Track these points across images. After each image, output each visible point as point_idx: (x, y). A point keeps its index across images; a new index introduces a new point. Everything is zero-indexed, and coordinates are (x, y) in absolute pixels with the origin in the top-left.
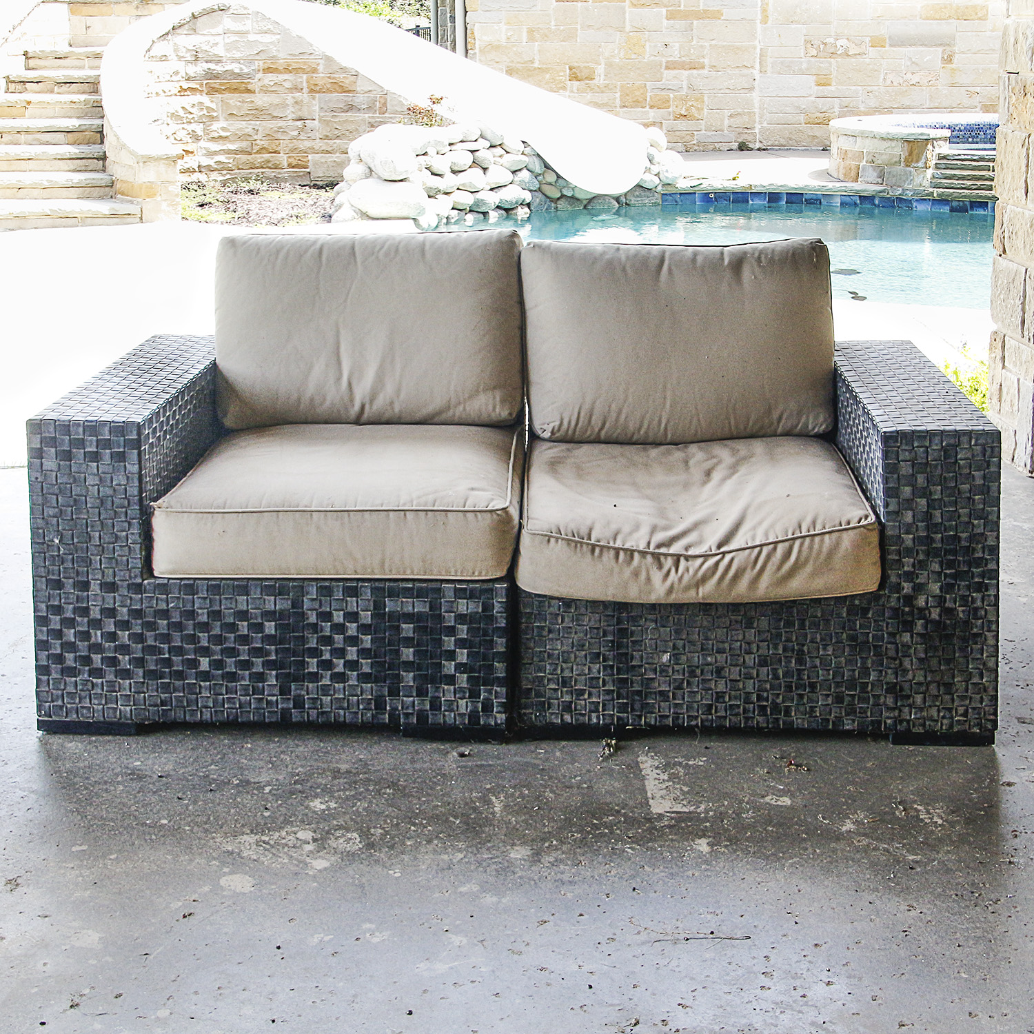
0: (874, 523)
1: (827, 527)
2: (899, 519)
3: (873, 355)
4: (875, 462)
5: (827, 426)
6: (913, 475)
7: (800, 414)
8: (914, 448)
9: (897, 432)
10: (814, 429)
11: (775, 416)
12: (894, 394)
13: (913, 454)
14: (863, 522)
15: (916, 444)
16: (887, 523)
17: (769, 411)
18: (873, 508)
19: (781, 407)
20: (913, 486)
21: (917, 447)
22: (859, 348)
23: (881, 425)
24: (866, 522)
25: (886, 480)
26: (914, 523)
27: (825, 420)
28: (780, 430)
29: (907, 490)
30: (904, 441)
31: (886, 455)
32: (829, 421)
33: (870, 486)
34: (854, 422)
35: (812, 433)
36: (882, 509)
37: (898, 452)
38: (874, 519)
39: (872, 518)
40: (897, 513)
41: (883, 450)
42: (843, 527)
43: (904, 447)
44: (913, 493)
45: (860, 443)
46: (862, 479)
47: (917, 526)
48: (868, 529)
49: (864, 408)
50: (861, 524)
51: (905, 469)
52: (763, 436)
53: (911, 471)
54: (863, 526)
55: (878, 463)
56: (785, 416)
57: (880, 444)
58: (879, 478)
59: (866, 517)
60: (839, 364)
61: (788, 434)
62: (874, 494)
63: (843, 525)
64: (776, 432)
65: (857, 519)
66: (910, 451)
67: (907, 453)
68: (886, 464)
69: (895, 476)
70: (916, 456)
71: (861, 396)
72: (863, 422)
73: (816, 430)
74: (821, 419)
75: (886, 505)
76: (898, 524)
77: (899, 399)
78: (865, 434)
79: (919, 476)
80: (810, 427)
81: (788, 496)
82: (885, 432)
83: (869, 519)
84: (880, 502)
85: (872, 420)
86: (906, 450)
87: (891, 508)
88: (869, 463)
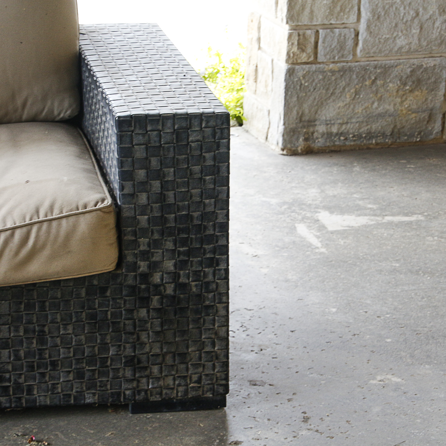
0: (110, 206)
1: (64, 211)
2: (134, 201)
3: (119, 38)
4: (112, 146)
5: (72, 111)
6: (146, 158)
7: (44, 98)
8: (147, 132)
9: (131, 116)
10: (59, 114)
11: (19, 102)
12: (133, 78)
13: (147, 137)
14: (100, 206)
15: (149, 128)
16: (123, 206)
17: (13, 97)
18: (111, 191)
19: (24, 94)
20: (146, 168)
21: (150, 131)
22: (105, 31)
23: (116, 110)
24: (102, 206)
25: (121, 164)
26: (149, 204)
27: (70, 106)
28: (24, 117)
29: (141, 174)
30: (138, 126)
31: (120, 139)
32: (74, 106)
33: (109, 170)
34: (95, 107)
35: (58, 119)
36: (118, 193)
37: (132, 135)
38: (110, 202)
39: (109, 201)
40: (132, 195)
41: (117, 135)
42: (80, 211)
43: (138, 131)
44: (147, 176)
45: (100, 128)
46: (103, 163)
47: (152, 207)
48: (104, 212)
49: (102, 93)
50: (97, 207)
51: (140, 153)
52: (9, 122)
53: (145, 155)
54: (100, 209)
55: (114, 147)
56: (29, 103)
57: (114, 128)
58: (115, 162)
59: (103, 200)
60: (84, 48)
61: (34, 120)
62: (112, 177)
63: (80, 209)
64: (21, 117)
65: (93, 203)
66: (143, 135)
67: (141, 137)
68: (120, 148)
69: (130, 159)
70: (149, 140)
71: (101, 80)
72: (102, 107)
73: (62, 115)
74: (66, 104)
75: (122, 188)
76: (133, 206)
77: (137, 83)
78: (104, 119)
79: (153, 159)
80: (56, 113)
81: (27, 182)
82: (119, 117)
83: (106, 202)
84: (116, 186)
85: (109, 105)
86: (139, 134)
87: (126, 191)
88: (108, 148)
